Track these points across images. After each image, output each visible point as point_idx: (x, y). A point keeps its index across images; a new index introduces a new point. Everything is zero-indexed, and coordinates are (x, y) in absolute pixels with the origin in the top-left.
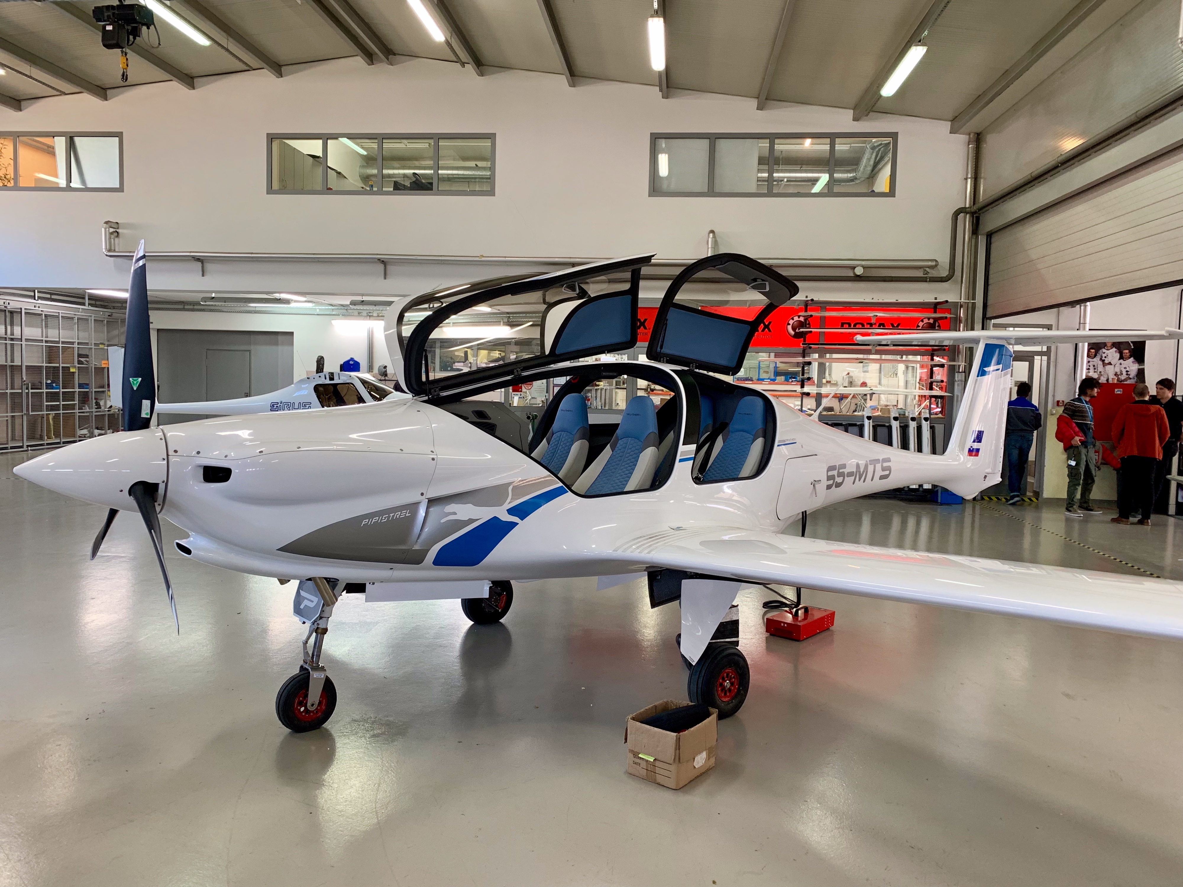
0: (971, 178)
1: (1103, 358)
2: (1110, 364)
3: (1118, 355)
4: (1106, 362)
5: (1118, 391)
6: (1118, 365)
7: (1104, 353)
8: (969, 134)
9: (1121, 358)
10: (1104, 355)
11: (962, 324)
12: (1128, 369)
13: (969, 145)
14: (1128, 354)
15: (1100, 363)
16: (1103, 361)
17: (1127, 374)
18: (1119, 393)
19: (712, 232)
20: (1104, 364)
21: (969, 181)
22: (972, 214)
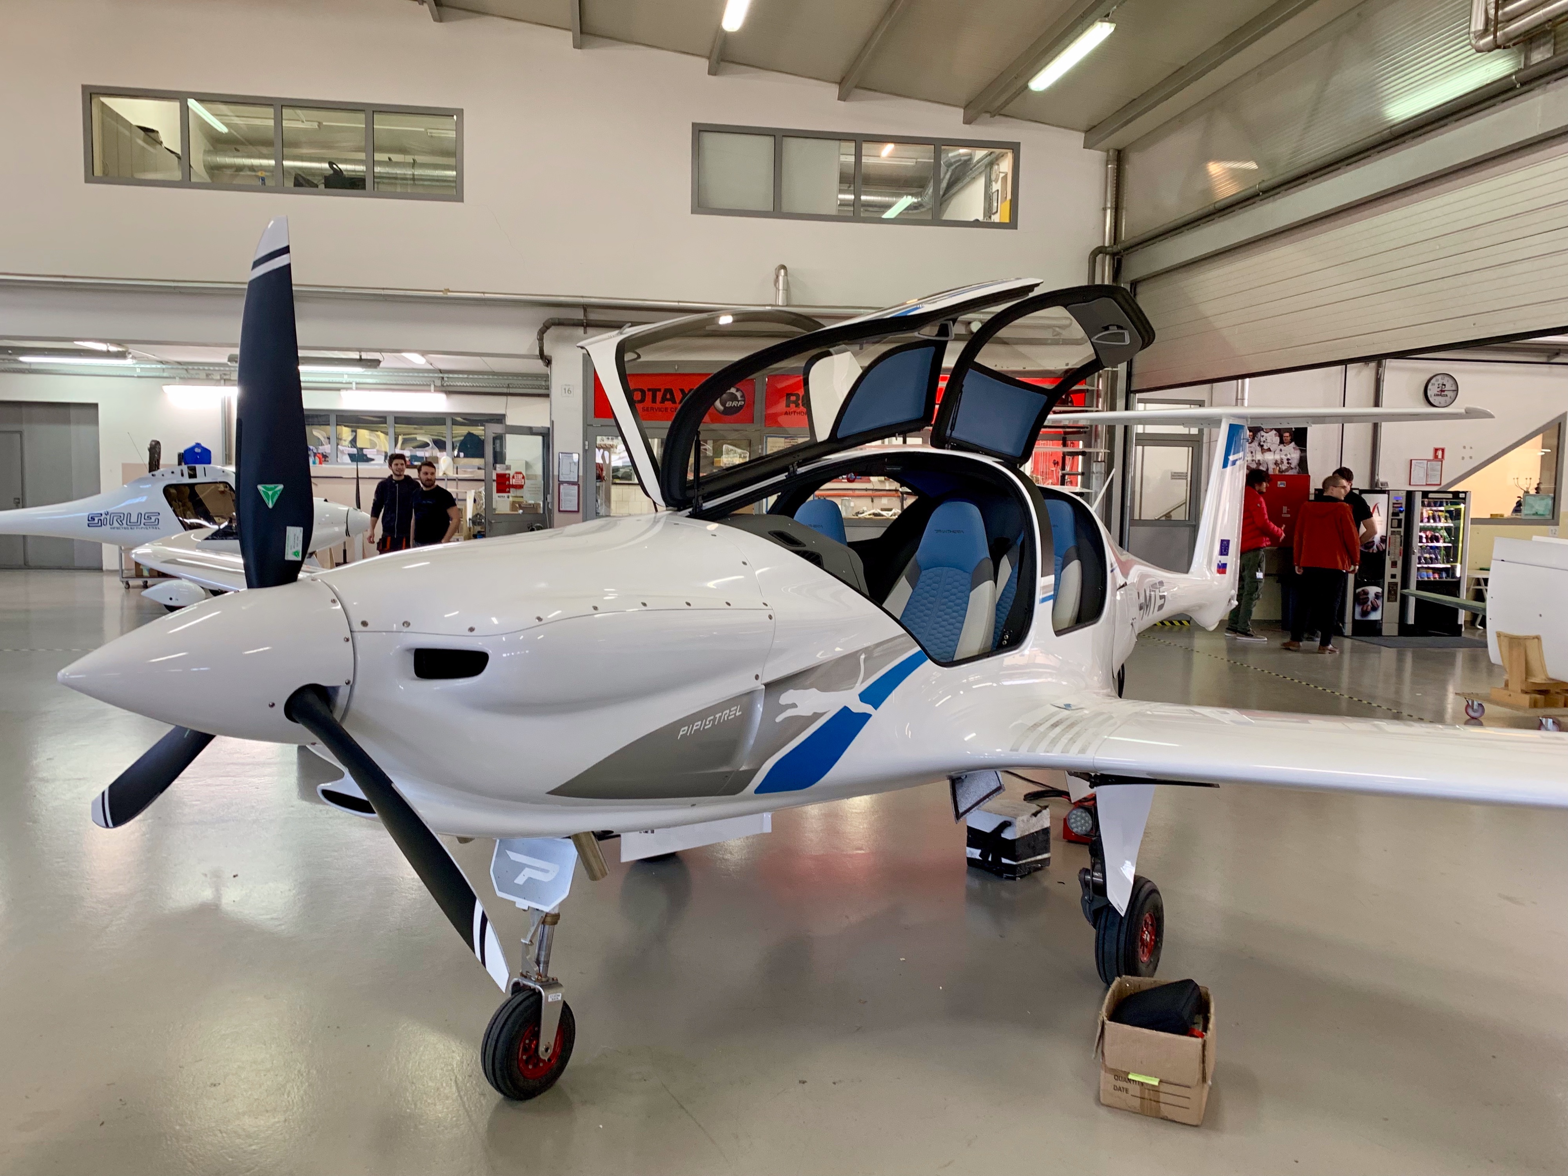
0: (1111, 208)
1: (1262, 443)
2: (1269, 450)
3: (1278, 439)
4: (1265, 447)
5: (1281, 484)
6: (1278, 451)
7: (1263, 436)
8: (1108, 151)
9: (1282, 442)
10: (1262, 439)
11: (1100, 400)
12: (1289, 457)
13: (1107, 165)
14: (1289, 438)
15: (1259, 449)
16: (1262, 446)
17: (1288, 463)
18: (1282, 486)
19: (783, 267)
20: (1263, 451)
21: (1109, 211)
22: (1113, 255)
